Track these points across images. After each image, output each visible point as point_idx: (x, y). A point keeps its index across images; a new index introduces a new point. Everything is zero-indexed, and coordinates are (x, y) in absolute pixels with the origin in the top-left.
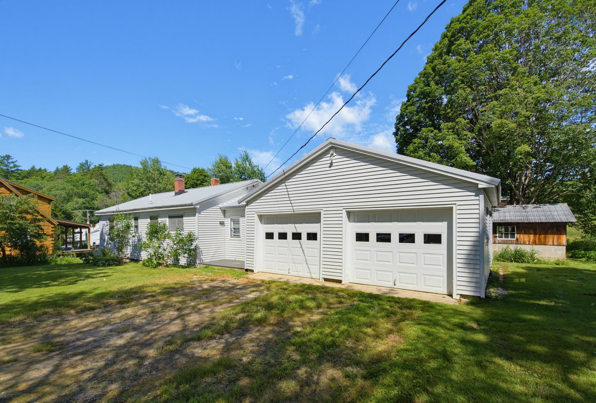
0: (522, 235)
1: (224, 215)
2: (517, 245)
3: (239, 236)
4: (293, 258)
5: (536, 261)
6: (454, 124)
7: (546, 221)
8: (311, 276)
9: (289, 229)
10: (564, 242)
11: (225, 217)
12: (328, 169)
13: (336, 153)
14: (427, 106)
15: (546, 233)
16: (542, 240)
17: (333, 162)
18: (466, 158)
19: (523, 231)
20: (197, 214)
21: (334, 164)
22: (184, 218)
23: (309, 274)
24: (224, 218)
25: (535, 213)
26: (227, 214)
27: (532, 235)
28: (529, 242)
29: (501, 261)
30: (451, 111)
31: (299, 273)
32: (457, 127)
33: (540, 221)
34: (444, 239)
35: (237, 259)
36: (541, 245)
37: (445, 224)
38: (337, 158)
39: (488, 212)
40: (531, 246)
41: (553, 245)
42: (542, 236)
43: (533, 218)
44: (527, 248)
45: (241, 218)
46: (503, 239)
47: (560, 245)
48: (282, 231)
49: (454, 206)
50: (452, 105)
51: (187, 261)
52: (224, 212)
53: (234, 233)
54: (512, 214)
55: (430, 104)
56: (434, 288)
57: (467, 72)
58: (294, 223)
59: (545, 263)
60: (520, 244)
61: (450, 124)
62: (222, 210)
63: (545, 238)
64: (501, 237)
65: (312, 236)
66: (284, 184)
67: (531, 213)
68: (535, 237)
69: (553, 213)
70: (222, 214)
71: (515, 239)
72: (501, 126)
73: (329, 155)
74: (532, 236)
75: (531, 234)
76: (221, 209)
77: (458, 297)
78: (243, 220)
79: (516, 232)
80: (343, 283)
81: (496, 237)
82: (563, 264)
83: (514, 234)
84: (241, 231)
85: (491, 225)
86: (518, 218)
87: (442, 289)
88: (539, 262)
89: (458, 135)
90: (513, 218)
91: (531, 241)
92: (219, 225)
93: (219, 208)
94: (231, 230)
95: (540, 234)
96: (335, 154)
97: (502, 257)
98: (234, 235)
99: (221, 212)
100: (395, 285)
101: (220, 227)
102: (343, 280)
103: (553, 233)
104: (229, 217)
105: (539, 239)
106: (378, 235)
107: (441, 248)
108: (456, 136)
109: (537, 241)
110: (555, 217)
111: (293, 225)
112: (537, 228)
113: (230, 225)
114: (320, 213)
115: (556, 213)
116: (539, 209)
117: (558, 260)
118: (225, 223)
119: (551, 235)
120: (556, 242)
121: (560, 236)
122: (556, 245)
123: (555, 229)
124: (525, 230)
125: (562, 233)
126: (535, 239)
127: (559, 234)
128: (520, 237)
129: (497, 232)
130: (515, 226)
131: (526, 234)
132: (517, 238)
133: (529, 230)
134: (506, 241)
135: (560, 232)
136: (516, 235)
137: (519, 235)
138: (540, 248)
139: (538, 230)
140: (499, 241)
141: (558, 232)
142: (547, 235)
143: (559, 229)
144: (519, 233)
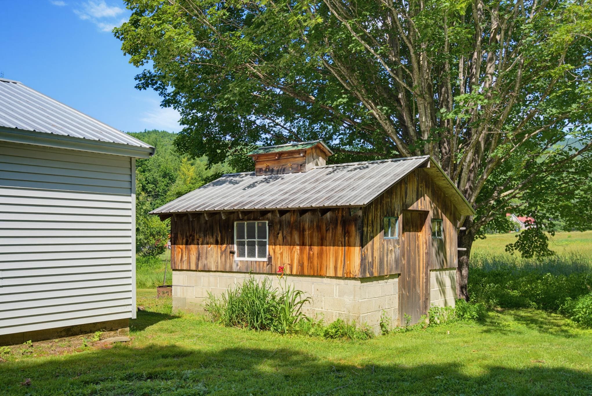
15: (322, 242)
27: (298, 248)
28: (291, 267)
36: (314, 276)
40: (294, 279)
42: (316, 250)
46: (246, 259)
47: (348, 276)
60: (276, 274)
63: (321, 255)
64: (242, 254)
68: (301, 253)
74: (296, 250)
75: (295, 244)
79: (267, 240)
81: (232, 253)
83: (265, 244)
91: (296, 264)
95: (311, 245)
103: (334, 242)
105: (310, 258)
109: (306, 263)
112: (306, 227)
119: (332, 247)
120: (341, 268)
121: (348, 249)
122: (341, 276)
123: (339, 229)
124: (285, 233)
125: (352, 239)
126: (303, 258)
127: (346, 245)
128: (274, 252)
129: (235, 240)
130: (267, 222)
131: (286, 245)
132: (269, 255)
133: (291, 233)
134: (249, 264)
135: (349, 238)
136: (267, 246)
137: (274, 247)
138: (313, 286)
139: (307, 233)
140: (237, 265)
141: (345, 238)
142: (324, 247)
143: (346, 230)
144: (273, 241)
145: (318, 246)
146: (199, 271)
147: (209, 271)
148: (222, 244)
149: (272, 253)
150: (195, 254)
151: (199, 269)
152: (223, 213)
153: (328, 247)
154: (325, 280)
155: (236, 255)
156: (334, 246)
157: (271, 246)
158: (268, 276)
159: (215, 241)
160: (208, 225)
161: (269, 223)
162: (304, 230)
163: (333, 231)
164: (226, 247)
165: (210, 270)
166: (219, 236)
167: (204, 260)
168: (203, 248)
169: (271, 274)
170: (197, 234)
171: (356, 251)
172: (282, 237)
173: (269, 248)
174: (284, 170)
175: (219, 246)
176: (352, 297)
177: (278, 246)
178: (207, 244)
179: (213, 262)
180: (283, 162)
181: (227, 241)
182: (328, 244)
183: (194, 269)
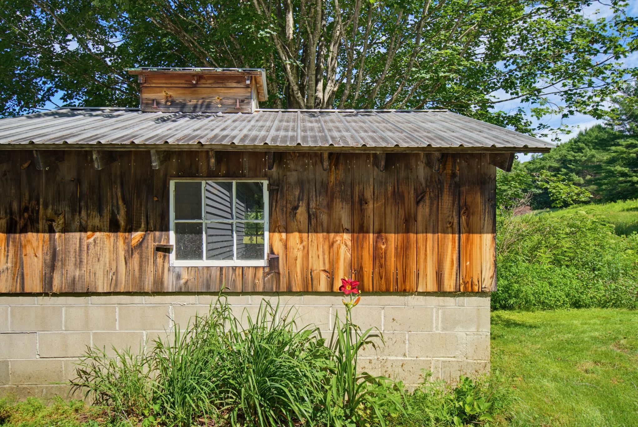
0: (295, 237)
2: (273, 300)
10: (485, 270)
15: (407, 224)
16: (392, 264)
27: (347, 237)
28: (331, 275)
36: (387, 292)
40: (339, 301)
41: (441, 293)
44: (319, 318)
46: (204, 262)
47: (466, 289)
60: (290, 292)
63: (405, 252)
64: (193, 250)
68: (357, 246)
71: (262, 263)
74: (344, 243)
75: (339, 230)
79: (266, 220)
81: (166, 250)
83: (259, 231)
88: (379, 392)
91: (341, 269)
95: (381, 232)
105: (377, 256)
109: (368, 268)
112: (368, 194)
119: (430, 236)
120: (451, 274)
121: (468, 239)
122: (452, 290)
123: (447, 201)
124: (313, 205)
125: (475, 219)
126: (360, 259)
127: (462, 229)
128: (286, 247)
129: (172, 220)
130: (265, 183)
131: (316, 232)
132: (272, 252)
133: (330, 207)
134: (215, 274)
135: (468, 216)
136: (267, 234)
137: (284, 235)
138: (383, 312)
139: (371, 206)
140: (179, 277)
141: (459, 217)
142: (412, 236)
143: (462, 201)
144: (281, 223)
145: (397, 232)
146: (55, 295)
147: (88, 294)
148: (130, 229)
149: (278, 249)
150: (40, 254)
151: (55, 289)
152: (158, 152)
153: (420, 236)
154: (412, 300)
155: (173, 255)
156: (434, 232)
157: (276, 235)
158: (267, 298)
159: (107, 223)
160: (85, 186)
161: (269, 185)
162: (363, 201)
163: (432, 204)
164: (144, 238)
165: (92, 290)
166: (123, 212)
167: (70, 267)
168: (66, 241)
169: (278, 293)
170: (46, 207)
171: (484, 241)
172: (306, 215)
173: (270, 239)
174: (208, 106)
175: (120, 234)
176: (473, 329)
177: (297, 234)
178: (83, 229)
179: (100, 274)
180: (204, 92)
181: (147, 223)
182: (420, 228)
183: (38, 290)
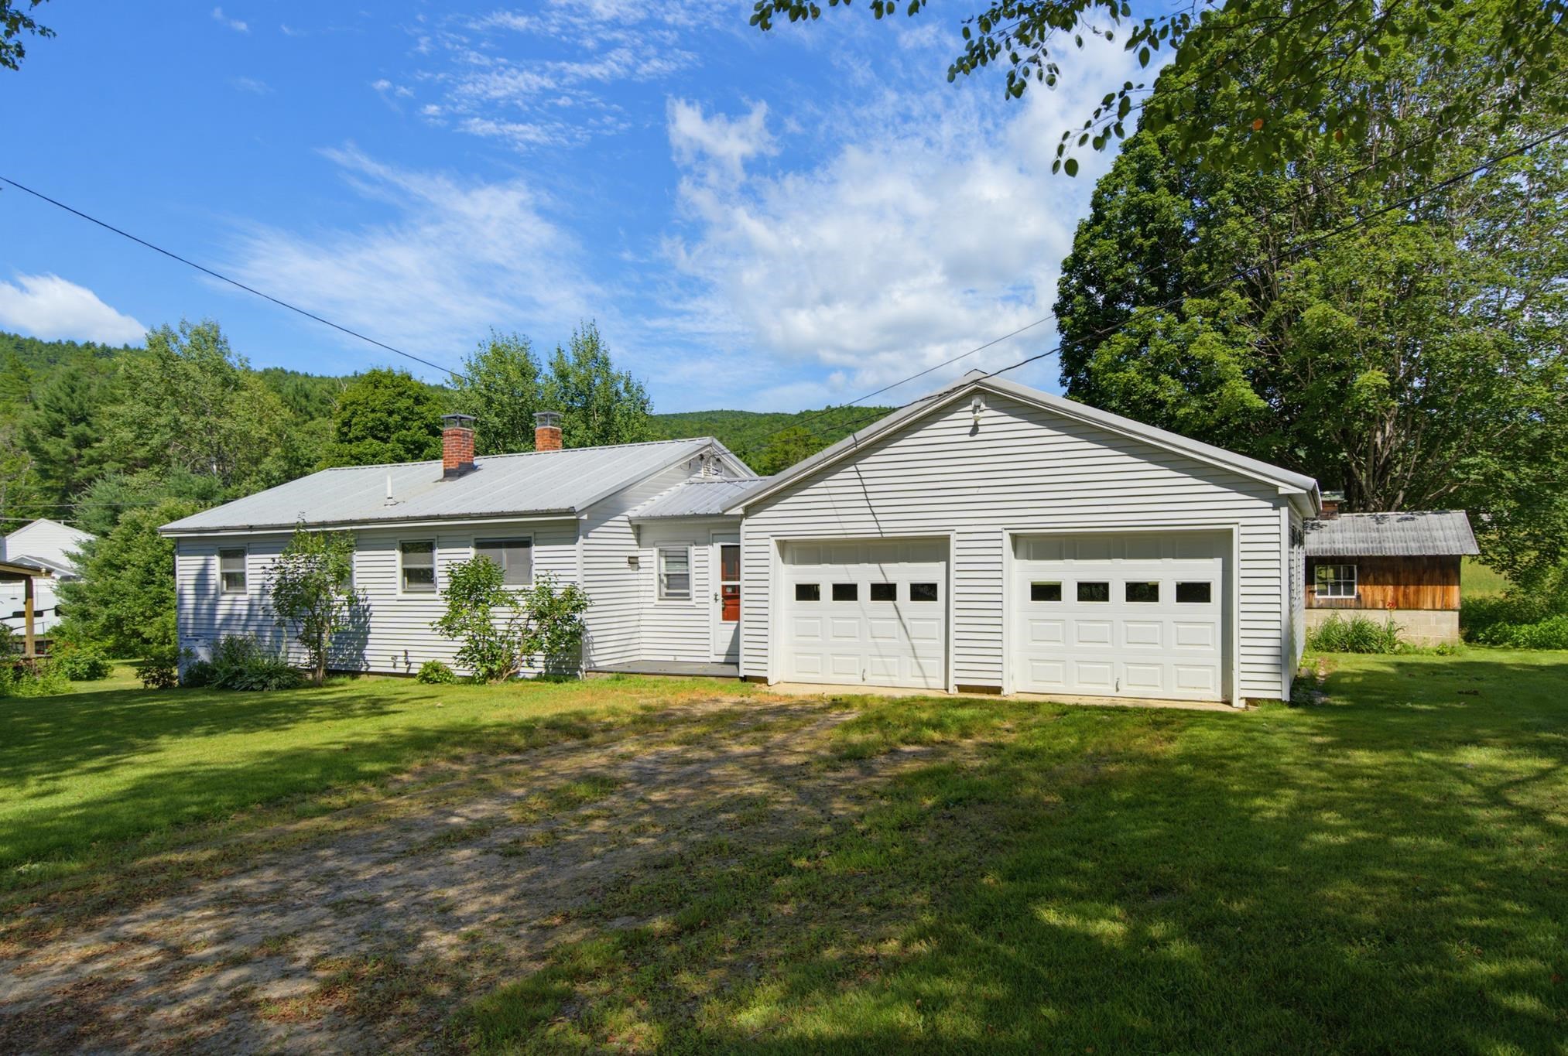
0: (1368, 588)
1: (638, 540)
2: (1359, 611)
3: (688, 594)
4: (876, 644)
5: (1397, 647)
6: (1216, 303)
7: (1419, 553)
8: (926, 683)
9: (864, 575)
10: (1455, 602)
11: (639, 544)
12: (968, 438)
13: (986, 403)
14: (1147, 243)
15: (1419, 582)
16: (1412, 597)
17: (979, 423)
18: (1243, 390)
19: (1371, 578)
20: (581, 537)
21: (981, 429)
22: (534, 548)
23: (922, 680)
24: (637, 548)
25: (1397, 533)
26: (645, 536)
27: (1391, 587)
28: (1384, 602)
29: (1323, 650)
30: (1210, 269)
31: (894, 679)
32: (1223, 313)
33: (1406, 554)
34: (1216, 592)
35: (679, 659)
36: (1409, 609)
37: (1216, 564)
38: (988, 416)
39: (1296, 539)
40: (1387, 612)
41: (1434, 609)
42: (1412, 588)
43: (1392, 545)
44: (1377, 619)
45: (694, 547)
47: (1446, 608)
48: (844, 580)
49: (1235, 527)
50: (1210, 253)
51: (546, 667)
52: (638, 528)
53: (668, 587)
54: (1348, 535)
55: (1155, 239)
56: (1197, 691)
57: (1249, 175)
58: (879, 561)
59: (1417, 652)
60: (1366, 608)
61: (1206, 302)
62: (632, 527)
63: (1417, 593)
64: (1324, 592)
65: (923, 592)
66: (852, 468)
67: (1389, 534)
68: (1396, 591)
69: (1435, 533)
70: (632, 536)
71: (1354, 597)
72: (1324, 321)
73: (970, 408)
74: (1390, 589)
75: (1388, 584)
76: (630, 522)
77: (1242, 704)
78: (698, 552)
79: (1355, 581)
80: (1005, 692)
81: (1313, 592)
82: (1452, 653)
83: (1352, 584)
84: (693, 581)
85: (1302, 562)
86: (1362, 545)
87: (1211, 692)
88: (1406, 650)
89: (1226, 332)
90: (1349, 545)
91: (1389, 600)
92: (626, 565)
93: (626, 519)
94: (661, 581)
95: (1406, 585)
96: (983, 406)
97: (1325, 642)
98: (667, 594)
99: (630, 530)
100: (1117, 690)
101: (630, 571)
102: (1004, 687)
103: (1432, 582)
104: (654, 546)
105: (1405, 595)
106: (1081, 585)
107: (1211, 610)
108: (1219, 335)
109: (1401, 599)
110: (1439, 543)
111: (876, 566)
112: (1401, 569)
113: (655, 565)
114: (948, 538)
115: (1441, 532)
116: (1407, 524)
117: (1443, 644)
118: (640, 559)
119: (1429, 587)
121: (1447, 588)
122: (1440, 608)
123: (1437, 572)
124: (1376, 576)
125: (1451, 580)
126: (1397, 596)
127: (1445, 584)
128: (1364, 590)
130: (1355, 567)
132: (1358, 593)
133: (1384, 576)
134: (1334, 601)
135: (1447, 579)
136: (1356, 586)
137: (1363, 586)
138: (1408, 617)
140: (1318, 603)
141: (1443, 579)
142: (1421, 587)
143: (1445, 572)
144: (1362, 581)
145: (1414, 585)
149: (1361, 591)
153: (1425, 587)
154: (1421, 612)
155: (1316, 594)
156: (1431, 585)
157: (1360, 586)
161: (1357, 568)
163: (1430, 573)
171: (1455, 589)
172: (1373, 578)
173: (1358, 588)
176: (1450, 624)
177: (1369, 586)
182: (1425, 584)
